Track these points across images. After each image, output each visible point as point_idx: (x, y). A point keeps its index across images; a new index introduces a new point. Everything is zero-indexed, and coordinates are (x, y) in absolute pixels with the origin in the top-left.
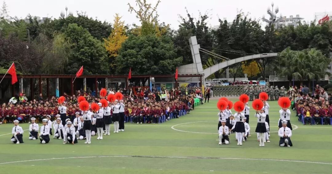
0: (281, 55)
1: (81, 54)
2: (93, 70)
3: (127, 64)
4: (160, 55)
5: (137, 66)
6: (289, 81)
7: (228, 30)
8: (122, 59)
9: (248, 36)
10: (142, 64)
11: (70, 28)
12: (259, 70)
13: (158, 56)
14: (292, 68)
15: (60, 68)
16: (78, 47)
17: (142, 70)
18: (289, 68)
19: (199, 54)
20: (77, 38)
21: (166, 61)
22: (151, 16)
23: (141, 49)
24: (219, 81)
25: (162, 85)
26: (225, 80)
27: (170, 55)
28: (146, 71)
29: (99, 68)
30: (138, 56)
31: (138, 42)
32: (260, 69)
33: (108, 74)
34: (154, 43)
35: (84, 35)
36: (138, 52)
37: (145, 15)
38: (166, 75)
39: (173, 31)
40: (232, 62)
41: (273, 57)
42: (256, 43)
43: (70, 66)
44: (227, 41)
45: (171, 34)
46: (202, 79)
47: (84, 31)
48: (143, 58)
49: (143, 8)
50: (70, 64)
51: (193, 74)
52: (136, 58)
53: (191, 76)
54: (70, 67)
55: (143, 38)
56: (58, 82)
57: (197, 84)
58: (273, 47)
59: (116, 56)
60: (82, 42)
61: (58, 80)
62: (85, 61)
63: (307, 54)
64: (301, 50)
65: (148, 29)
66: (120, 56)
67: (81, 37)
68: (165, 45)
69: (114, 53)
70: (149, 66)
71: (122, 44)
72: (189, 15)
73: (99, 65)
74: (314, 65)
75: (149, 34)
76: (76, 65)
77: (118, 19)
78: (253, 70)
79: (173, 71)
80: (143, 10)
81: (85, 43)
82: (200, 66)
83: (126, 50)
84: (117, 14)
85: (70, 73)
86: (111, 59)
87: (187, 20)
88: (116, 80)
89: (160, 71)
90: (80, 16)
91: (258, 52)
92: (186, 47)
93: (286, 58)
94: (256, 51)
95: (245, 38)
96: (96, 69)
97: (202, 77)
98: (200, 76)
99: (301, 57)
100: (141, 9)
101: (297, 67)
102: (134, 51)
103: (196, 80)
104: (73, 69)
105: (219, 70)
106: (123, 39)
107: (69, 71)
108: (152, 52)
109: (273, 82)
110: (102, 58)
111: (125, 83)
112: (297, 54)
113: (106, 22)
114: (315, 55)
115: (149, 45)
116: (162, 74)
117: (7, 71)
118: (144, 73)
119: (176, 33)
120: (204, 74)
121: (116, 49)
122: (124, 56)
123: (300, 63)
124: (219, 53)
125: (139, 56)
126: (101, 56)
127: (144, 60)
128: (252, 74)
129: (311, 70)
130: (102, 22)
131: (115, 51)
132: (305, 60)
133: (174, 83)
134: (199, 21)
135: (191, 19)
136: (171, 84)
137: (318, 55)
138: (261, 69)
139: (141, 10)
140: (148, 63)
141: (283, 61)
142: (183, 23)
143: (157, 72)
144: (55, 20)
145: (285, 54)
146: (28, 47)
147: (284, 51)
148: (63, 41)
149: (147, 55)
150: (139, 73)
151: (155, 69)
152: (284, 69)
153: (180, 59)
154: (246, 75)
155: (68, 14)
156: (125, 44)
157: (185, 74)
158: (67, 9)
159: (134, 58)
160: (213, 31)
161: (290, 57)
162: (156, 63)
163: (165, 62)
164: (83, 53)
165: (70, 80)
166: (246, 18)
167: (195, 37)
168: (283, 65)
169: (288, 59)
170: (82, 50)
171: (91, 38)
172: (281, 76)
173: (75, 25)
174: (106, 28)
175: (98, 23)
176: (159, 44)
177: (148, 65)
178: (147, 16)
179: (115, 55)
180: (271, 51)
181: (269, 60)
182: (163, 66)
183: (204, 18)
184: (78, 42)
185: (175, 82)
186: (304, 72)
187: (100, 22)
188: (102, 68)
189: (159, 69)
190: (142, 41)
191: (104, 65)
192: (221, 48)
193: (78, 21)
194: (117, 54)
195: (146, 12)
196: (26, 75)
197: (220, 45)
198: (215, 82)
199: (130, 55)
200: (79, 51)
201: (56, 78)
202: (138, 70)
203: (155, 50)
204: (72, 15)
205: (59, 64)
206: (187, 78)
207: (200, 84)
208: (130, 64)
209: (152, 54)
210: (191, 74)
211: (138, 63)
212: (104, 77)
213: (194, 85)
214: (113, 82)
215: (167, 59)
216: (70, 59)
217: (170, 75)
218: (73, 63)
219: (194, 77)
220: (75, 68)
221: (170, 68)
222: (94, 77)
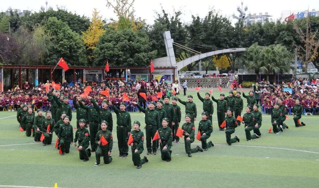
0: (249, 50)
1: (60, 46)
2: (72, 61)
3: (104, 56)
4: (136, 48)
5: (113, 59)
6: (256, 74)
7: (201, 25)
8: (100, 52)
9: (219, 32)
10: (118, 56)
11: (50, 21)
12: (229, 63)
13: (134, 49)
14: (260, 63)
15: (40, 59)
16: (57, 40)
17: (118, 63)
18: (256, 62)
19: (173, 49)
20: (56, 30)
21: (142, 54)
22: (127, 11)
23: (117, 42)
24: (192, 74)
25: (137, 76)
26: (198, 73)
27: (145, 49)
28: (122, 63)
29: (78, 60)
30: (115, 49)
31: (115, 36)
32: (230, 63)
33: (86, 66)
34: (130, 37)
35: (63, 28)
36: (114, 45)
37: (122, 10)
38: (141, 67)
39: (148, 26)
40: (204, 56)
41: (242, 52)
42: (226, 38)
43: (50, 58)
44: (199, 36)
45: (147, 28)
46: (175, 72)
47: (64, 25)
48: (119, 51)
49: (121, 3)
50: (50, 56)
51: (167, 66)
52: (113, 50)
53: (165, 68)
55: (119, 32)
56: (37, 73)
57: (170, 76)
58: (242, 42)
60: (61, 35)
61: (37, 70)
62: (64, 53)
63: (273, 49)
64: (267, 45)
65: (125, 23)
66: (98, 49)
67: (60, 30)
68: (141, 39)
69: (92, 46)
70: (125, 59)
71: (100, 37)
72: (164, 11)
73: (78, 57)
74: (279, 59)
75: (125, 28)
76: (55, 56)
77: (96, 13)
78: (223, 63)
79: (148, 63)
80: (120, 5)
81: (64, 36)
82: (173, 59)
83: (104, 43)
84: (95, 9)
85: (49, 64)
86: (89, 52)
87: (162, 15)
88: (93, 71)
89: (135, 64)
90: (59, 10)
91: (228, 46)
92: (160, 41)
93: (254, 53)
94: (226, 46)
95: (217, 33)
96: (74, 60)
97: (175, 70)
98: (174, 69)
99: (268, 52)
100: (118, 4)
101: (264, 61)
102: (111, 44)
103: (170, 72)
104: (52, 61)
105: (192, 63)
106: (101, 33)
107: (48, 62)
108: (128, 45)
109: (241, 75)
110: (80, 51)
111: (101, 74)
112: (263, 50)
113: (85, 16)
114: (280, 50)
115: (125, 38)
116: (137, 66)
118: (121, 65)
119: (151, 27)
120: (177, 67)
121: (94, 42)
122: (102, 49)
123: (267, 58)
124: (192, 48)
126: (79, 48)
127: (121, 52)
128: (222, 68)
129: (277, 65)
130: (81, 16)
131: (93, 44)
132: (271, 55)
133: (148, 75)
134: (173, 17)
135: (166, 15)
136: (146, 76)
137: (283, 50)
138: (231, 62)
139: (118, 6)
140: (124, 56)
141: (251, 56)
142: (158, 18)
143: (133, 64)
144: (36, 13)
145: (253, 49)
146: (8, 39)
147: (252, 47)
148: (43, 33)
149: (123, 49)
151: (131, 61)
152: (252, 63)
153: (155, 52)
154: (217, 68)
155: (48, 8)
156: (102, 38)
157: (159, 66)
158: (47, 3)
159: (111, 51)
160: (186, 26)
161: (257, 52)
162: (131, 56)
163: (141, 55)
164: (62, 46)
165: (49, 71)
166: (217, 15)
167: (169, 32)
168: (251, 59)
169: (255, 54)
170: (61, 42)
171: (70, 31)
172: (249, 69)
173: (55, 19)
174: (85, 22)
175: (77, 17)
176: (135, 38)
177: (124, 57)
178: (124, 11)
179: (93, 48)
180: (240, 46)
181: (238, 54)
182: (139, 59)
183: (178, 14)
184: (57, 35)
185: (150, 74)
186: (270, 66)
187: (79, 16)
188: (81, 60)
189: (135, 61)
190: (118, 35)
191: (82, 57)
192: (193, 42)
193: (58, 14)
194: (95, 46)
195: (123, 7)
196: (6, 66)
197: (193, 40)
198: (188, 74)
199: (107, 48)
200: (58, 44)
201: (35, 69)
202: (115, 62)
203: (131, 44)
204: (52, 9)
205: (39, 55)
206: (161, 71)
207: (174, 76)
208: (107, 56)
209: (128, 47)
210: (165, 67)
211: (114, 56)
212: (82, 69)
213: (167, 77)
214: (91, 73)
215: (142, 52)
216: (50, 51)
217: (145, 67)
218: (52, 55)
219: (167, 70)
220: (54, 60)
221: (145, 60)
222: (73, 68)
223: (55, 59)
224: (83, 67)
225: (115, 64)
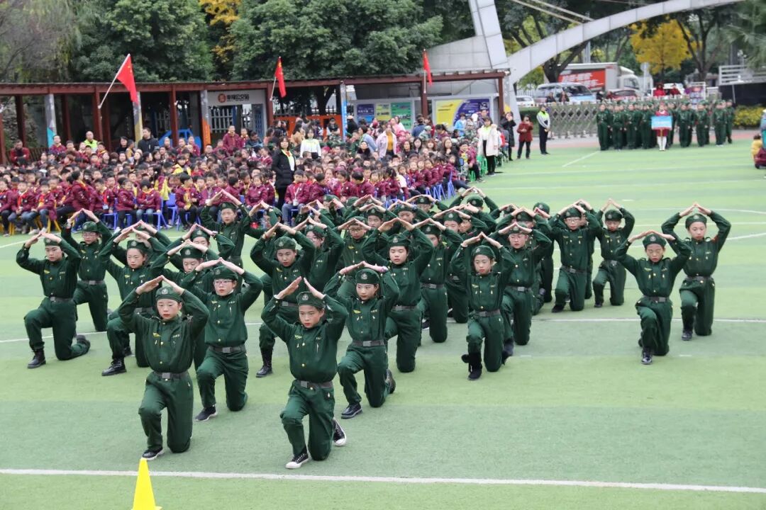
1: (119, 17)
2: (162, 66)
3: (267, 45)
4: (372, 14)
5: (298, 52)
8: (252, 30)
10: (314, 43)
12: (686, 49)
13: (364, 17)
15: (56, 62)
17: (314, 65)
19: (494, 8)
21: (390, 31)
24: (560, 91)
25: (378, 108)
26: (579, 88)
27: (400, 13)
28: (327, 64)
29: (180, 61)
30: (301, 19)
32: (689, 46)
33: (209, 79)
36: (299, 5)
38: (392, 77)
40: (599, 27)
43: (88, 56)
46: (504, 87)
48: (317, 24)
50: (87, 50)
51: (475, 70)
52: (296, 24)
53: (470, 77)
54: (87, 59)
56: (53, 107)
57: (487, 100)
59: (232, 21)
61: (51, 100)
62: (134, 40)
66: (245, 21)
69: (225, 12)
70: (337, 51)
73: (180, 49)
76: (105, 51)
78: (666, 49)
79: (414, 62)
82: (497, 43)
85: (87, 79)
86: (217, 32)
88: (234, 97)
89: (372, 66)
96: (169, 63)
97: (504, 80)
98: (498, 76)
102: (286, 4)
103: (485, 90)
104: (97, 66)
105: (559, 56)
107: (84, 71)
108: (345, 4)
109: (730, 87)
110: (188, 29)
111: (261, 105)
116: (377, 72)
118: (323, 74)
120: (509, 70)
122: (257, 20)
125: (304, 19)
126: (183, 20)
127: (321, 30)
128: (664, 65)
131: (228, 4)
133: (416, 101)
136: (405, 106)
138: (694, 45)
140: (332, 41)
143: (363, 67)
149: (329, 17)
150: (307, 74)
151: (355, 58)
153: (435, 23)
154: (645, 67)
157: (449, 72)
159: (288, 27)
162: (357, 43)
163: (387, 36)
164: (127, 14)
165: (89, 100)
172: (757, 65)
177: (334, 46)
179: (228, 18)
181: (720, 14)
182: (381, 49)
185: (419, 99)
188: (191, 60)
189: (369, 58)
191: (195, 50)
194: (237, 13)
199: (275, 17)
200: (113, 8)
201: (44, 96)
202: (302, 64)
205: (51, 51)
206: (457, 85)
207: (499, 101)
208: (277, 45)
209: (346, 11)
210: (470, 73)
211: (301, 41)
212: (197, 89)
213: (478, 104)
214: (227, 103)
215: (393, 25)
216: (86, 32)
217: (405, 76)
218: (96, 45)
219: (478, 81)
220: (104, 63)
221: (402, 53)
222: (167, 89)
223: (105, 59)
224: (200, 85)
225: (303, 70)
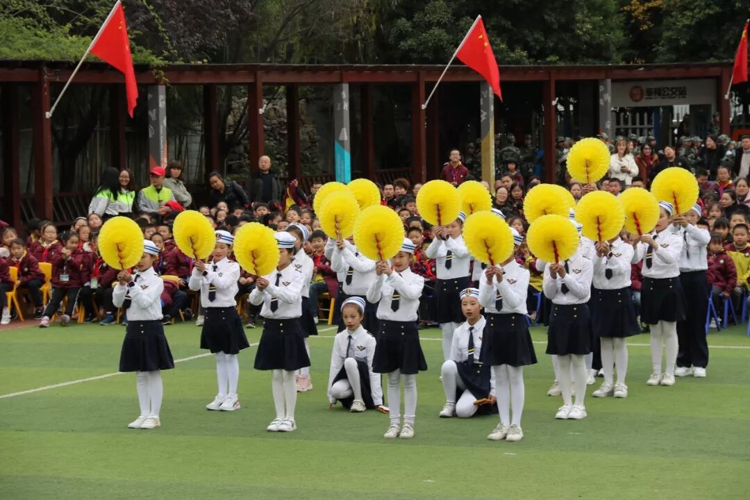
2: (535, 37)
15: (356, 28)
29: (568, 27)
33: (617, 59)
43: (410, 18)
50: (409, 7)
54: (409, 24)
56: (346, 106)
61: (345, 94)
76: (440, 9)
85: (406, 57)
88: (659, 92)
96: (547, 30)
107: (404, 45)
111: (707, 107)
117: (85, 49)
165: (407, 93)
188: (586, 25)
191: (594, 9)
196: (180, 70)
201: (334, 87)
212: (593, 77)
214: (645, 103)
220: (436, 31)
222: (538, 77)
223: (439, 24)
224: (599, 69)
